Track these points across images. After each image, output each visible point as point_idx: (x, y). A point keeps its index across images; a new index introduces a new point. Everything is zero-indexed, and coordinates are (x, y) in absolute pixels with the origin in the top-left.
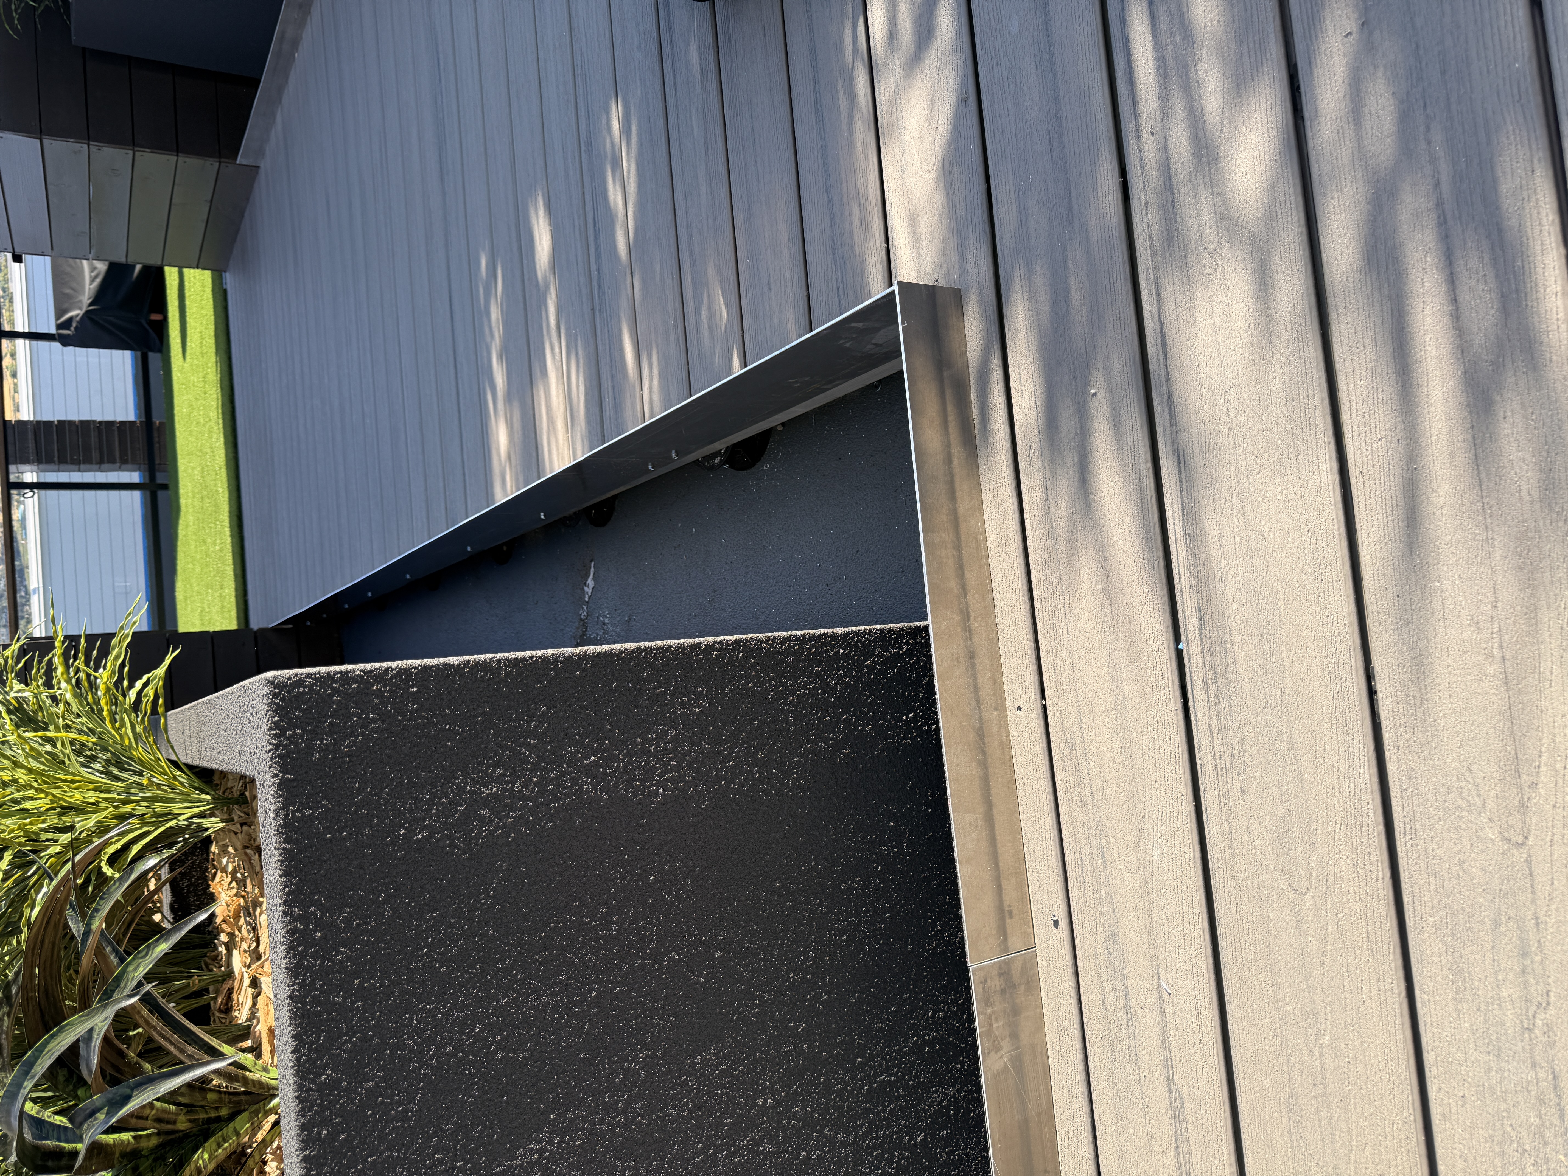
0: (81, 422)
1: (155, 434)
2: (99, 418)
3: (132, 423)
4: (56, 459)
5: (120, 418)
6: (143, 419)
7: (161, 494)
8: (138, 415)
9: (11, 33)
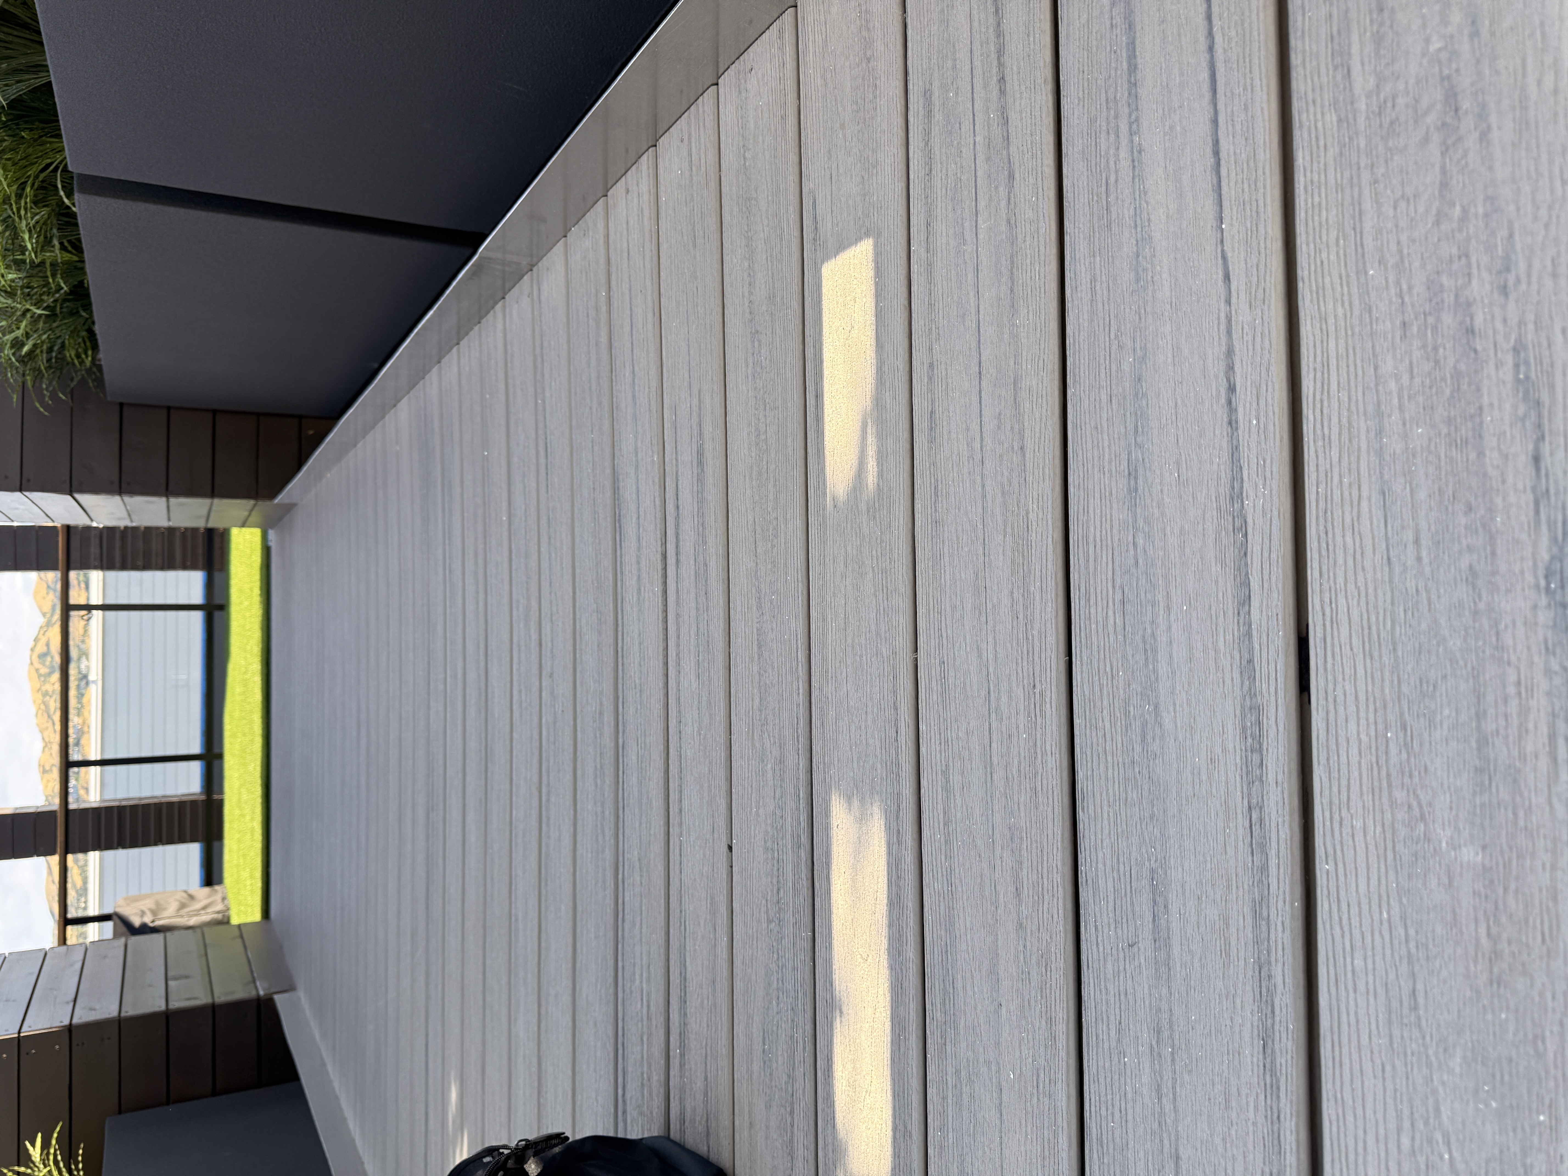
0: (144, 527)
1: (217, 540)
3: (194, 529)
4: (118, 565)
7: (217, 613)
9: (42, 410)
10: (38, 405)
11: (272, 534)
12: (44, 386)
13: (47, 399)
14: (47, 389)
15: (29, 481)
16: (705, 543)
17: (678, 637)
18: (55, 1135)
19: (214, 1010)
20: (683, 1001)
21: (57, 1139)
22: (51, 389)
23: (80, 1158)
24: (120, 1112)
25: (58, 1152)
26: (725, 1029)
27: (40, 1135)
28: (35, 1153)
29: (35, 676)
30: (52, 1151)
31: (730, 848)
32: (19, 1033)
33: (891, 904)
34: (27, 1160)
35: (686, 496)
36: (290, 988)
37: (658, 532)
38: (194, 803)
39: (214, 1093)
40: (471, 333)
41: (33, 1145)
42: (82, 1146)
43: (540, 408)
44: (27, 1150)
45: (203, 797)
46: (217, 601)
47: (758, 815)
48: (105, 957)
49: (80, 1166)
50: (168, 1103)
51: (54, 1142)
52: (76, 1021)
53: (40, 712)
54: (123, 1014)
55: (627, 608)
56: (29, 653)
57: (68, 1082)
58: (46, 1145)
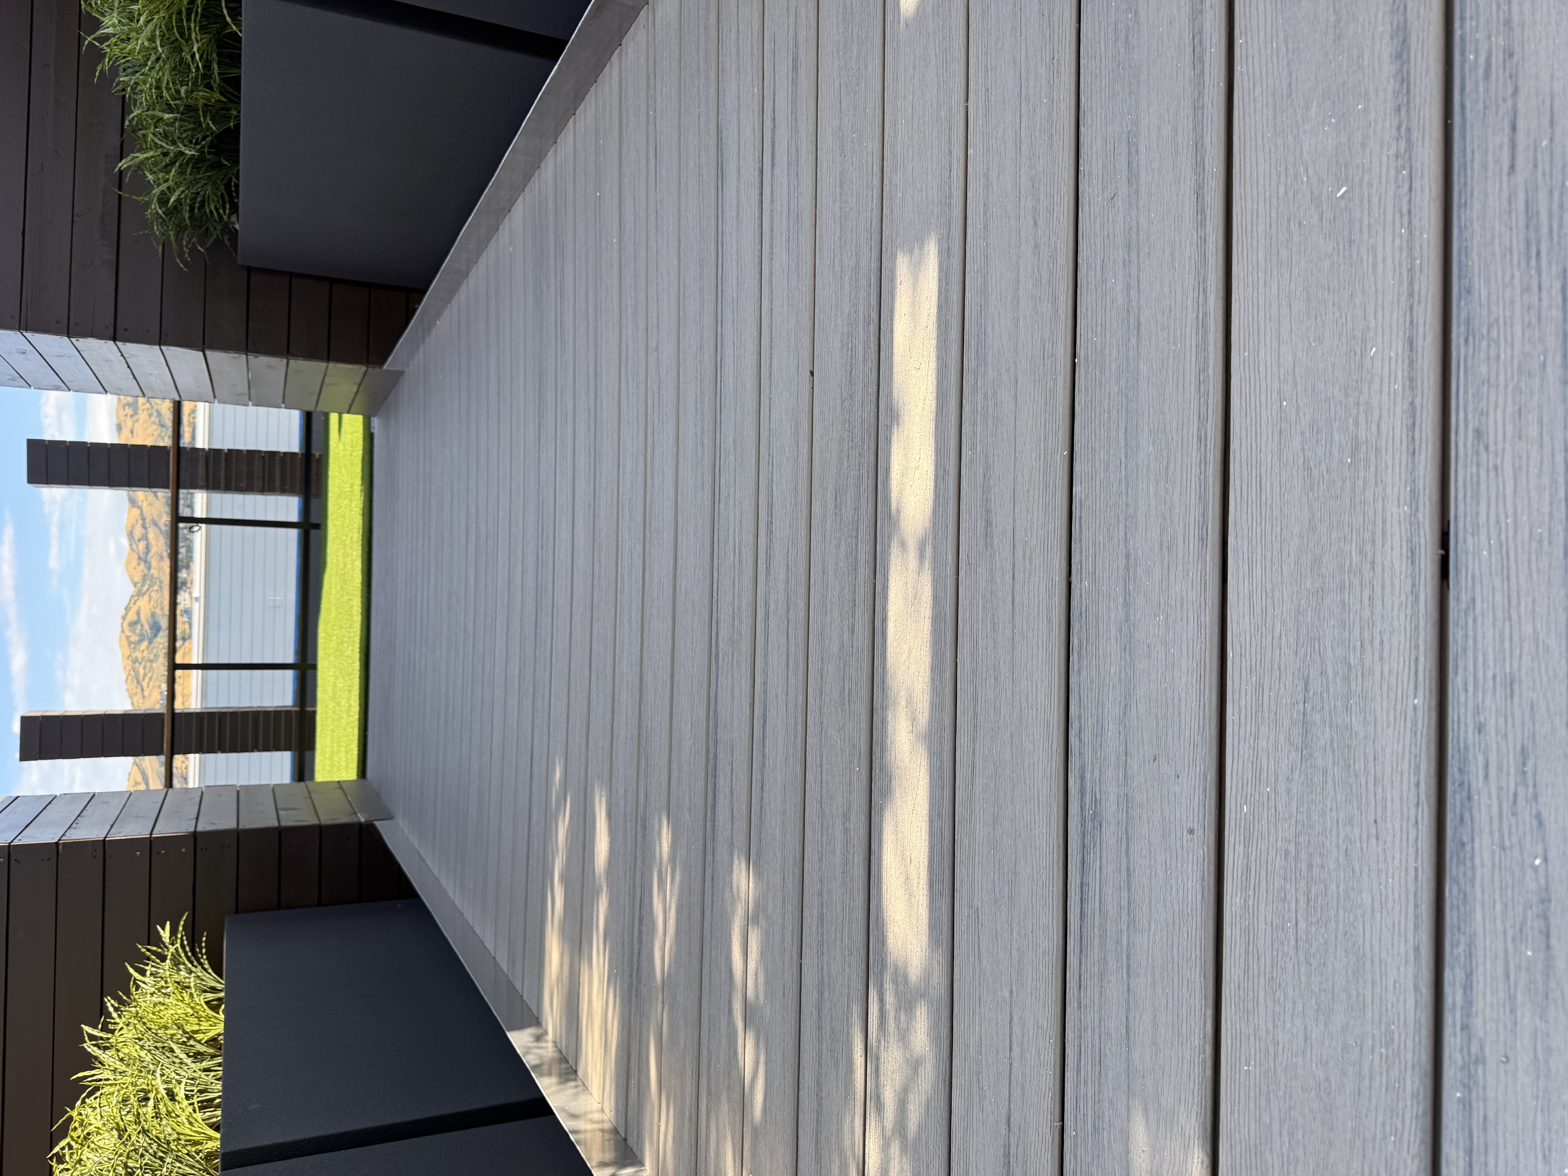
0: (248, 451)
1: (314, 466)
2: (264, 448)
3: (293, 454)
4: (222, 485)
5: (283, 449)
6: (303, 452)
7: (313, 532)
8: (301, 449)
9: (182, 266)
10: (178, 261)
11: (375, 422)
12: (184, 243)
13: (186, 255)
14: (187, 246)
15: (167, 335)
16: (797, 132)
17: (772, 230)
18: (182, 923)
19: (320, 830)
20: (770, 523)
21: (184, 926)
22: (190, 246)
23: (203, 944)
24: (237, 912)
25: (185, 938)
26: (804, 516)
27: (168, 923)
28: (165, 935)
29: (125, 643)
30: (179, 936)
31: (812, 373)
32: (151, 834)
33: (940, 307)
34: (159, 941)
35: (782, 104)
36: (390, 817)
37: (756, 153)
38: (288, 713)
39: (320, 904)
40: (588, 97)
41: (163, 929)
42: (205, 934)
43: (651, 118)
44: (158, 932)
45: (297, 709)
46: (313, 520)
47: (836, 325)
48: (220, 795)
49: (204, 951)
50: (279, 908)
51: (181, 928)
52: (199, 829)
53: (130, 677)
54: (241, 827)
55: (727, 237)
56: (120, 620)
57: (192, 882)
58: (174, 932)
